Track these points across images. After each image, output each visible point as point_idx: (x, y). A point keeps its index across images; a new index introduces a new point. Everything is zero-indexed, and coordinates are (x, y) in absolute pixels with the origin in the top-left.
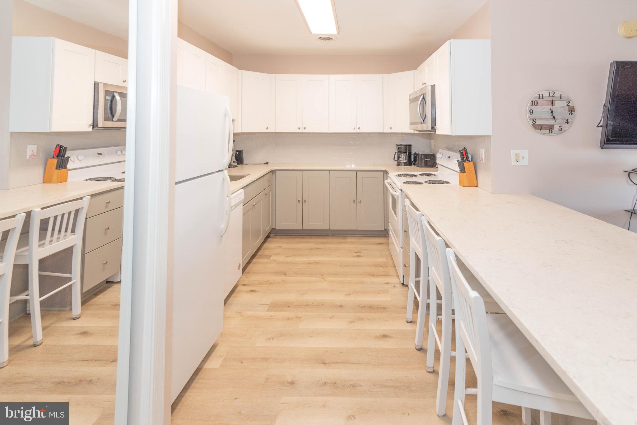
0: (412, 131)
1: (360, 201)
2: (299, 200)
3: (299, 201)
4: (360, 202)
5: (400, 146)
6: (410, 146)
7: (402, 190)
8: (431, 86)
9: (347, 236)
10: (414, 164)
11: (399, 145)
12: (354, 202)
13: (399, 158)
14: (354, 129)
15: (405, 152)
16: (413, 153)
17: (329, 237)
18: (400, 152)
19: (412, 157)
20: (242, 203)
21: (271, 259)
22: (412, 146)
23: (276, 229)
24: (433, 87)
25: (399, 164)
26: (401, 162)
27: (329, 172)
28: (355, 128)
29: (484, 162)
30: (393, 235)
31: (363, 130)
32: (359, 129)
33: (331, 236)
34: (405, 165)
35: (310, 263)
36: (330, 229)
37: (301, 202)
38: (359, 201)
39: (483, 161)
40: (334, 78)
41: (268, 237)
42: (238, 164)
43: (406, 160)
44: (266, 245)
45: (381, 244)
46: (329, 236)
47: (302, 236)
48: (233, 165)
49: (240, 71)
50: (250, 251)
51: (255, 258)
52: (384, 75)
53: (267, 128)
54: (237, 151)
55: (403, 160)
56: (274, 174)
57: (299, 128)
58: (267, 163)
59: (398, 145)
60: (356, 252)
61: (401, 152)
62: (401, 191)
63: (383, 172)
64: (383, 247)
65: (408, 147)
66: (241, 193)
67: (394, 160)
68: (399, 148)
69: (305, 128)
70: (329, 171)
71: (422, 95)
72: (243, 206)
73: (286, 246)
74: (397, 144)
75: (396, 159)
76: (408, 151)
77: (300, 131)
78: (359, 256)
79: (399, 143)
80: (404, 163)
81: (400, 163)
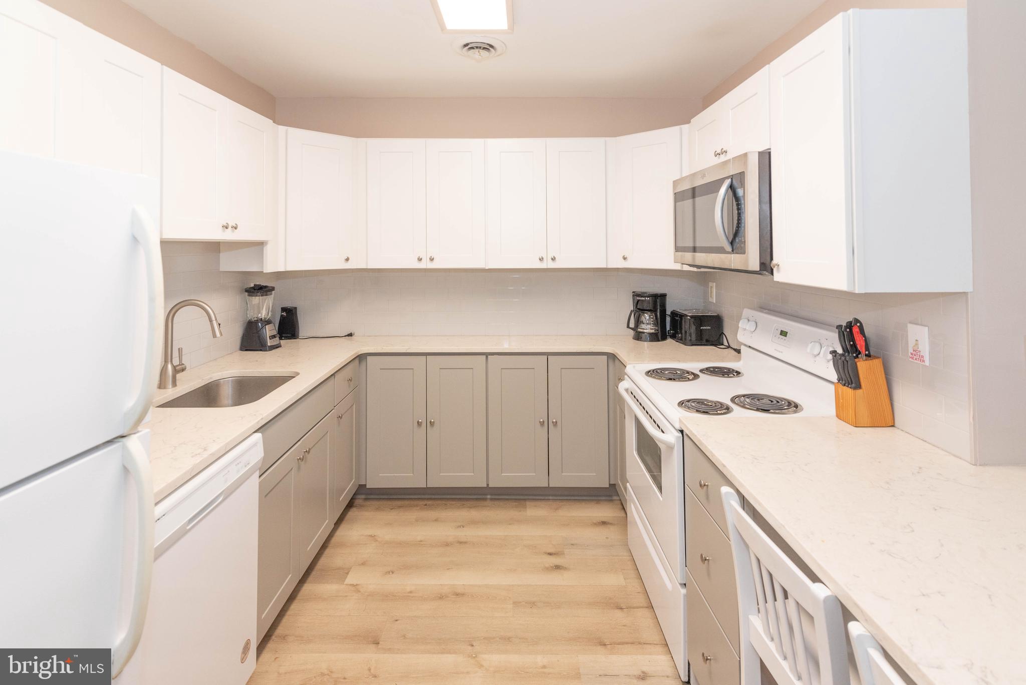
0: (678, 267)
1: (556, 422)
2: (418, 422)
3: (419, 424)
4: (555, 424)
5: (642, 297)
6: (663, 296)
7: (682, 431)
8: (759, 152)
9: (525, 500)
10: (673, 337)
11: (639, 295)
12: (542, 424)
13: (638, 322)
14: (541, 259)
15: (653, 311)
16: (668, 312)
17: (486, 503)
18: (639, 310)
19: (668, 319)
20: (258, 471)
21: (345, 583)
22: (667, 297)
23: (367, 487)
24: (765, 158)
25: (638, 337)
26: (644, 333)
27: (487, 357)
28: (545, 259)
29: (927, 363)
30: (640, 517)
31: (562, 263)
32: (553, 259)
33: (491, 499)
34: (651, 340)
35: (441, 597)
36: (488, 485)
37: (424, 425)
38: (553, 422)
39: (924, 361)
40: (496, 145)
41: (350, 505)
42: (281, 338)
43: (657, 328)
44: (341, 532)
45: (604, 523)
46: (485, 499)
47: (426, 502)
48: (269, 345)
49: (282, 129)
50: (290, 575)
51: (308, 581)
52: (607, 139)
53: (347, 260)
54: (283, 309)
55: (648, 327)
56: (364, 364)
57: (420, 260)
58: (350, 335)
59: (636, 295)
60: (550, 554)
61: (643, 310)
62: (681, 435)
63: (605, 357)
64: (611, 534)
65: (659, 300)
66: (255, 445)
67: (628, 326)
68: (638, 301)
69: (432, 259)
70: (487, 355)
71: (727, 178)
72: (260, 476)
73: (386, 534)
74: (633, 292)
75: (632, 325)
76: (660, 305)
77: (422, 265)
78: (558, 567)
79: (639, 290)
80: (651, 334)
81: (643, 335)
